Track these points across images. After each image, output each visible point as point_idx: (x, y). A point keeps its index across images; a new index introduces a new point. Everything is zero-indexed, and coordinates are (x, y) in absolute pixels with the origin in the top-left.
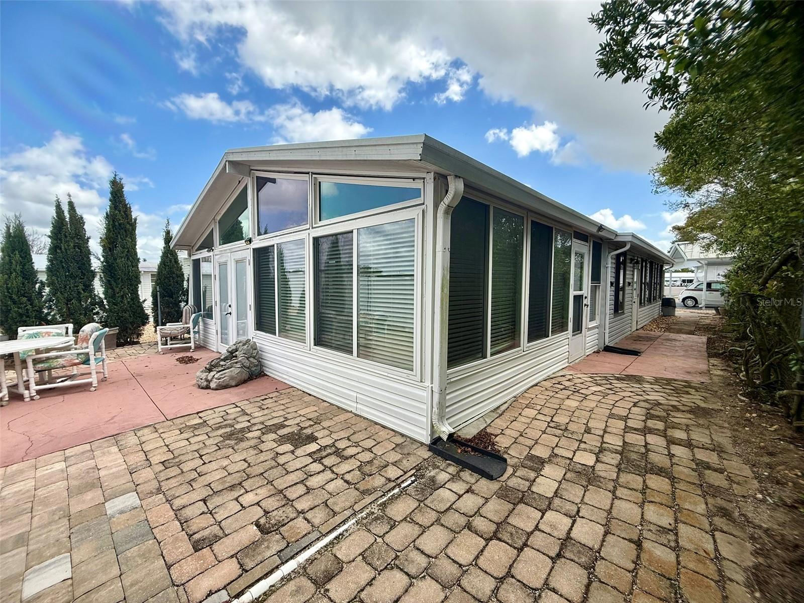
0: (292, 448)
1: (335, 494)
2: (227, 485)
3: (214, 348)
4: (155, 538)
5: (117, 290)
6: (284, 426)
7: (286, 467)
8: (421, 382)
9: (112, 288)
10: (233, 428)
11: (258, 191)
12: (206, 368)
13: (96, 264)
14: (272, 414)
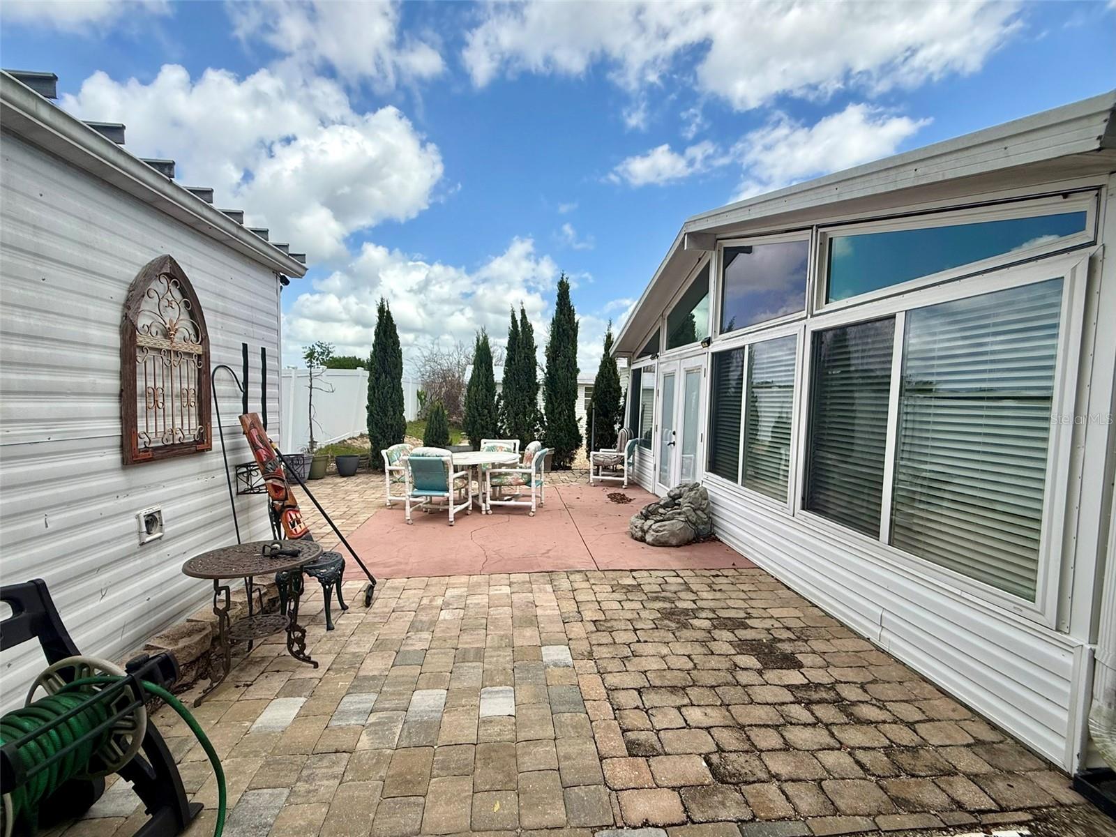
0: (759, 666)
1: (836, 776)
2: (667, 683)
3: (650, 488)
4: (587, 713)
5: (556, 405)
6: (746, 627)
7: (750, 692)
8: (1057, 630)
9: (552, 403)
10: (673, 606)
11: (725, 267)
12: (641, 513)
13: (540, 376)
14: (727, 601)
